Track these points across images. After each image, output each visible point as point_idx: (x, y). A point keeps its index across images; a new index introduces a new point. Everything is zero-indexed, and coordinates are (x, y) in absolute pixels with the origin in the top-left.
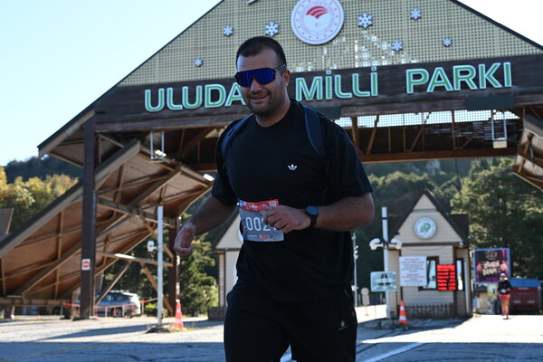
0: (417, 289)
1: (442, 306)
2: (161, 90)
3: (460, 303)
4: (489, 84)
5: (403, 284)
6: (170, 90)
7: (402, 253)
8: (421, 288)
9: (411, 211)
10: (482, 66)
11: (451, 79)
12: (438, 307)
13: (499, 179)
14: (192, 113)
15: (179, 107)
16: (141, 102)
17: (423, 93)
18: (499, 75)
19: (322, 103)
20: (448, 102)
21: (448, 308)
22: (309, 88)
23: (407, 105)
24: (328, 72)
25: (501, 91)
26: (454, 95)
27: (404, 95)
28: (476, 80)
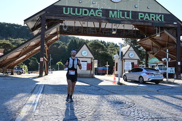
2: (69, 8)
4: (158, 20)
5: (125, 69)
6: (71, 9)
7: (125, 61)
9: (128, 50)
10: (157, 15)
11: (150, 17)
14: (78, 16)
15: (75, 14)
16: (62, 11)
17: (143, 20)
18: (161, 18)
19: (116, 19)
20: (148, 23)
22: (113, 14)
23: (138, 22)
24: (119, 10)
25: (161, 22)
26: (150, 21)
27: (138, 20)
28: (155, 18)
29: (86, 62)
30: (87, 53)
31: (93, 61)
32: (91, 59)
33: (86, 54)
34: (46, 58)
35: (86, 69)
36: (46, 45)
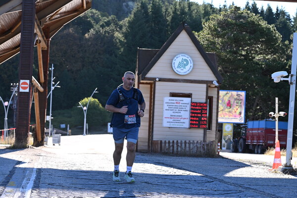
29: (189, 96)
30: (190, 65)
31: (213, 93)
32: (205, 86)
33: (188, 67)
34: (39, 80)
35: (187, 124)
36: (39, 33)
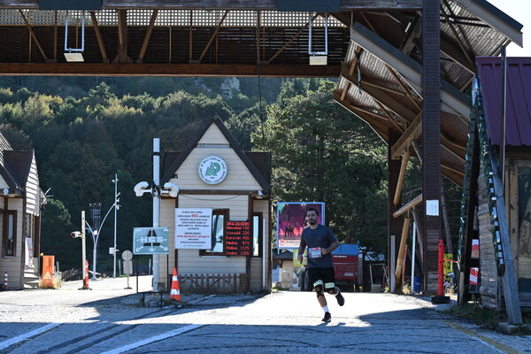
0: (198, 253)
1: (230, 277)
3: (254, 274)
5: (178, 245)
7: (180, 203)
8: (203, 252)
9: (195, 146)
12: (224, 277)
13: (317, 108)
21: (238, 280)
